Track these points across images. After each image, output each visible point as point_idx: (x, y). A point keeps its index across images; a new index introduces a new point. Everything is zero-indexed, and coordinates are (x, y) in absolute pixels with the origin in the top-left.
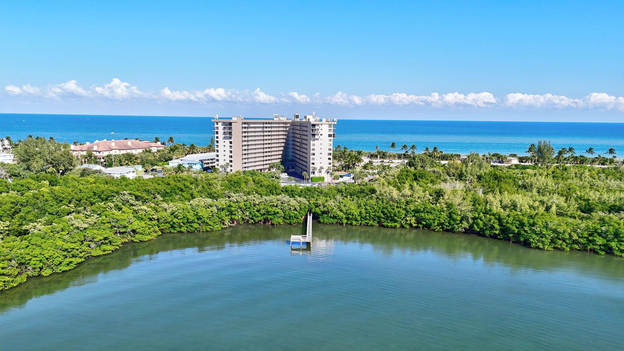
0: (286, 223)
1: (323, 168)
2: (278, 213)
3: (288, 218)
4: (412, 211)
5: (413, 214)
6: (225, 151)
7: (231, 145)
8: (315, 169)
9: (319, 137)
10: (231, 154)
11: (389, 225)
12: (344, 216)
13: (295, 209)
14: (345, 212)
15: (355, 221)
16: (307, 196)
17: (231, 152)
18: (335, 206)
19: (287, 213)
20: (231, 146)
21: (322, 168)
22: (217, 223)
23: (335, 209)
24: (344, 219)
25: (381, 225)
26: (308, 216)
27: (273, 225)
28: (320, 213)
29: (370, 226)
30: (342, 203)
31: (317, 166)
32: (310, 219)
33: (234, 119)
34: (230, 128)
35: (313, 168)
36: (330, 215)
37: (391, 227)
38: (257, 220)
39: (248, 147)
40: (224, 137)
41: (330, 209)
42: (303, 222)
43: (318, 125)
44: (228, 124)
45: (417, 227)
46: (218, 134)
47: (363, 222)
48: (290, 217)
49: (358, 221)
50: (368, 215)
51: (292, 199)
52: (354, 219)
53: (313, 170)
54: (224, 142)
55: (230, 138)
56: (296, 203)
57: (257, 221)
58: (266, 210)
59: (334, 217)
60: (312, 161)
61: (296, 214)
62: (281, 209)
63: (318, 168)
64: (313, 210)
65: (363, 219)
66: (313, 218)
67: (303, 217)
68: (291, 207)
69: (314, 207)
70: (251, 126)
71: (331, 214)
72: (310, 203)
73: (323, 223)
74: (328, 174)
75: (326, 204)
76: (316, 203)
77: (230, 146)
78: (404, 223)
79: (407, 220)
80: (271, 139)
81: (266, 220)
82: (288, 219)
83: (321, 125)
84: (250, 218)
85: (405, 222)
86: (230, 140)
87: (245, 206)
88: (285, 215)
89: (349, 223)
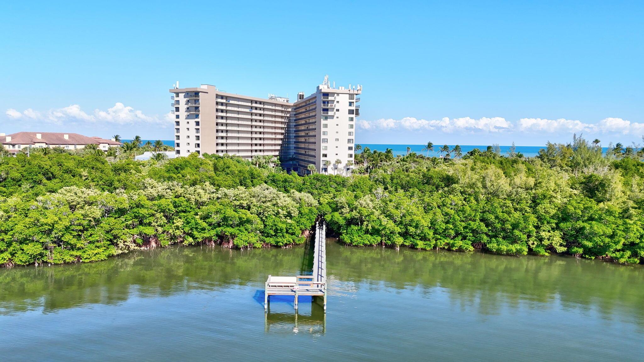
0: (267, 244)
1: (340, 162)
2: (249, 221)
3: (273, 234)
4: (552, 217)
5: (554, 225)
6: (188, 137)
7: (198, 127)
8: (327, 163)
9: (335, 113)
10: (198, 142)
11: (504, 248)
12: (398, 229)
13: (289, 215)
14: (398, 219)
15: (420, 239)
16: (316, 192)
17: (198, 138)
18: (374, 208)
19: (269, 222)
20: (198, 130)
21: (338, 162)
22: (98, 244)
23: (377, 213)
24: (398, 235)
25: (484, 250)
26: (317, 231)
27: (236, 248)
28: (342, 222)
29: (456, 251)
30: (391, 201)
31: (332, 158)
32: (321, 235)
33: (204, 88)
34: (197, 101)
35: (324, 163)
36: (364, 227)
37: (509, 254)
38: (200, 236)
39: (227, 134)
40: (188, 116)
41: (365, 212)
42: (306, 243)
43: (333, 94)
44: (194, 94)
45: (567, 254)
46: (179, 111)
47: (442, 243)
48: (276, 231)
49: (429, 240)
50: (451, 226)
51: (282, 194)
52: (419, 236)
53: (325, 165)
54: (188, 122)
55: (197, 116)
56: (293, 202)
57: (200, 240)
58: (222, 216)
59: (376, 232)
60: (323, 152)
61: (291, 225)
62: (259, 214)
63: (333, 162)
64: (328, 218)
65: (439, 237)
66: (329, 235)
67: (307, 233)
68: (280, 210)
69: (330, 210)
70: (231, 102)
71: (367, 225)
72: (320, 204)
73: (350, 245)
74: (348, 171)
75: (356, 203)
76: (333, 203)
77: (196, 129)
78: (533, 244)
79: (541, 240)
80: (264, 127)
81: (222, 238)
82: (272, 236)
83: (338, 94)
84: (184, 233)
85: (536, 243)
86: (197, 120)
87: (175, 207)
88: (265, 226)
89: (407, 244)
